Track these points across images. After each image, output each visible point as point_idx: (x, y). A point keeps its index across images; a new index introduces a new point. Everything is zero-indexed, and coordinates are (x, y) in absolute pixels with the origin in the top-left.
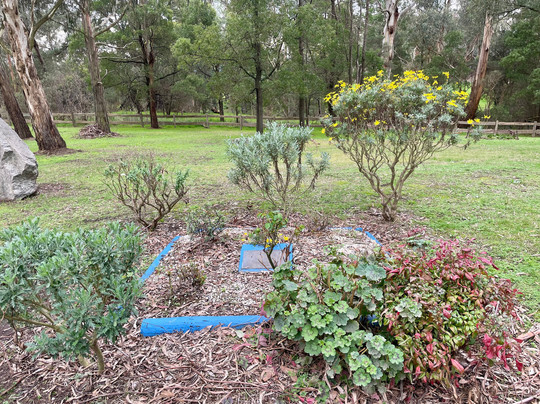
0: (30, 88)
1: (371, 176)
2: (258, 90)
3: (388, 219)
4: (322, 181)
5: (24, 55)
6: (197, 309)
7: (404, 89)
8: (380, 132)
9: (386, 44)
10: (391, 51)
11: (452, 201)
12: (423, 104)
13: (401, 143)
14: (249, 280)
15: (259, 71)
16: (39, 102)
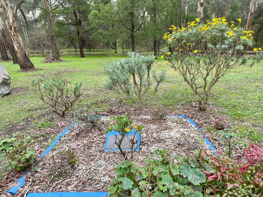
0: (15, 37)
1: (192, 84)
2: (132, 36)
3: (202, 110)
4: (163, 85)
5: (11, 21)
6: (68, 184)
7: (213, 29)
8: (197, 57)
9: (199, 11)
10: (202, 15)
11: (240, 97)
12: (226, 38)
13: (211, 64)
14: (109, 158)
15: (133, 27)
16: (20, 45)
